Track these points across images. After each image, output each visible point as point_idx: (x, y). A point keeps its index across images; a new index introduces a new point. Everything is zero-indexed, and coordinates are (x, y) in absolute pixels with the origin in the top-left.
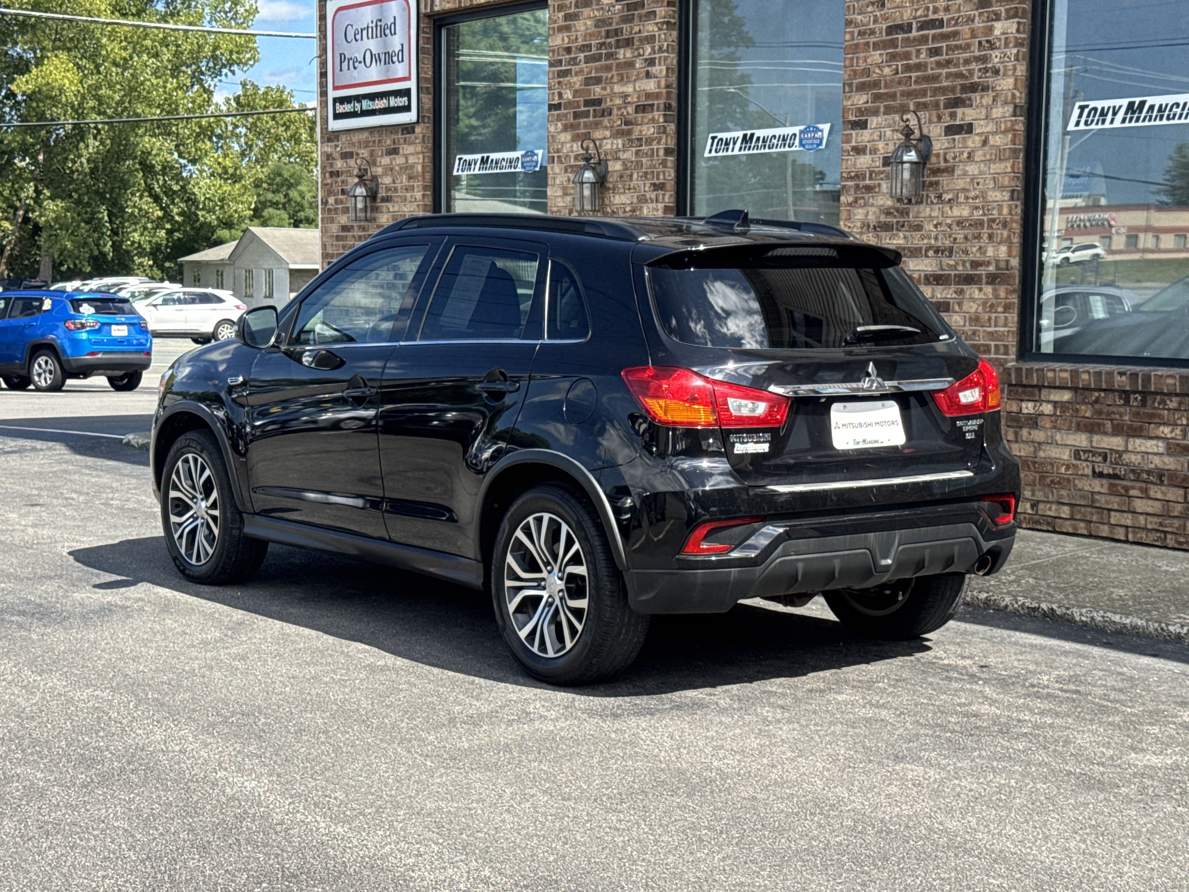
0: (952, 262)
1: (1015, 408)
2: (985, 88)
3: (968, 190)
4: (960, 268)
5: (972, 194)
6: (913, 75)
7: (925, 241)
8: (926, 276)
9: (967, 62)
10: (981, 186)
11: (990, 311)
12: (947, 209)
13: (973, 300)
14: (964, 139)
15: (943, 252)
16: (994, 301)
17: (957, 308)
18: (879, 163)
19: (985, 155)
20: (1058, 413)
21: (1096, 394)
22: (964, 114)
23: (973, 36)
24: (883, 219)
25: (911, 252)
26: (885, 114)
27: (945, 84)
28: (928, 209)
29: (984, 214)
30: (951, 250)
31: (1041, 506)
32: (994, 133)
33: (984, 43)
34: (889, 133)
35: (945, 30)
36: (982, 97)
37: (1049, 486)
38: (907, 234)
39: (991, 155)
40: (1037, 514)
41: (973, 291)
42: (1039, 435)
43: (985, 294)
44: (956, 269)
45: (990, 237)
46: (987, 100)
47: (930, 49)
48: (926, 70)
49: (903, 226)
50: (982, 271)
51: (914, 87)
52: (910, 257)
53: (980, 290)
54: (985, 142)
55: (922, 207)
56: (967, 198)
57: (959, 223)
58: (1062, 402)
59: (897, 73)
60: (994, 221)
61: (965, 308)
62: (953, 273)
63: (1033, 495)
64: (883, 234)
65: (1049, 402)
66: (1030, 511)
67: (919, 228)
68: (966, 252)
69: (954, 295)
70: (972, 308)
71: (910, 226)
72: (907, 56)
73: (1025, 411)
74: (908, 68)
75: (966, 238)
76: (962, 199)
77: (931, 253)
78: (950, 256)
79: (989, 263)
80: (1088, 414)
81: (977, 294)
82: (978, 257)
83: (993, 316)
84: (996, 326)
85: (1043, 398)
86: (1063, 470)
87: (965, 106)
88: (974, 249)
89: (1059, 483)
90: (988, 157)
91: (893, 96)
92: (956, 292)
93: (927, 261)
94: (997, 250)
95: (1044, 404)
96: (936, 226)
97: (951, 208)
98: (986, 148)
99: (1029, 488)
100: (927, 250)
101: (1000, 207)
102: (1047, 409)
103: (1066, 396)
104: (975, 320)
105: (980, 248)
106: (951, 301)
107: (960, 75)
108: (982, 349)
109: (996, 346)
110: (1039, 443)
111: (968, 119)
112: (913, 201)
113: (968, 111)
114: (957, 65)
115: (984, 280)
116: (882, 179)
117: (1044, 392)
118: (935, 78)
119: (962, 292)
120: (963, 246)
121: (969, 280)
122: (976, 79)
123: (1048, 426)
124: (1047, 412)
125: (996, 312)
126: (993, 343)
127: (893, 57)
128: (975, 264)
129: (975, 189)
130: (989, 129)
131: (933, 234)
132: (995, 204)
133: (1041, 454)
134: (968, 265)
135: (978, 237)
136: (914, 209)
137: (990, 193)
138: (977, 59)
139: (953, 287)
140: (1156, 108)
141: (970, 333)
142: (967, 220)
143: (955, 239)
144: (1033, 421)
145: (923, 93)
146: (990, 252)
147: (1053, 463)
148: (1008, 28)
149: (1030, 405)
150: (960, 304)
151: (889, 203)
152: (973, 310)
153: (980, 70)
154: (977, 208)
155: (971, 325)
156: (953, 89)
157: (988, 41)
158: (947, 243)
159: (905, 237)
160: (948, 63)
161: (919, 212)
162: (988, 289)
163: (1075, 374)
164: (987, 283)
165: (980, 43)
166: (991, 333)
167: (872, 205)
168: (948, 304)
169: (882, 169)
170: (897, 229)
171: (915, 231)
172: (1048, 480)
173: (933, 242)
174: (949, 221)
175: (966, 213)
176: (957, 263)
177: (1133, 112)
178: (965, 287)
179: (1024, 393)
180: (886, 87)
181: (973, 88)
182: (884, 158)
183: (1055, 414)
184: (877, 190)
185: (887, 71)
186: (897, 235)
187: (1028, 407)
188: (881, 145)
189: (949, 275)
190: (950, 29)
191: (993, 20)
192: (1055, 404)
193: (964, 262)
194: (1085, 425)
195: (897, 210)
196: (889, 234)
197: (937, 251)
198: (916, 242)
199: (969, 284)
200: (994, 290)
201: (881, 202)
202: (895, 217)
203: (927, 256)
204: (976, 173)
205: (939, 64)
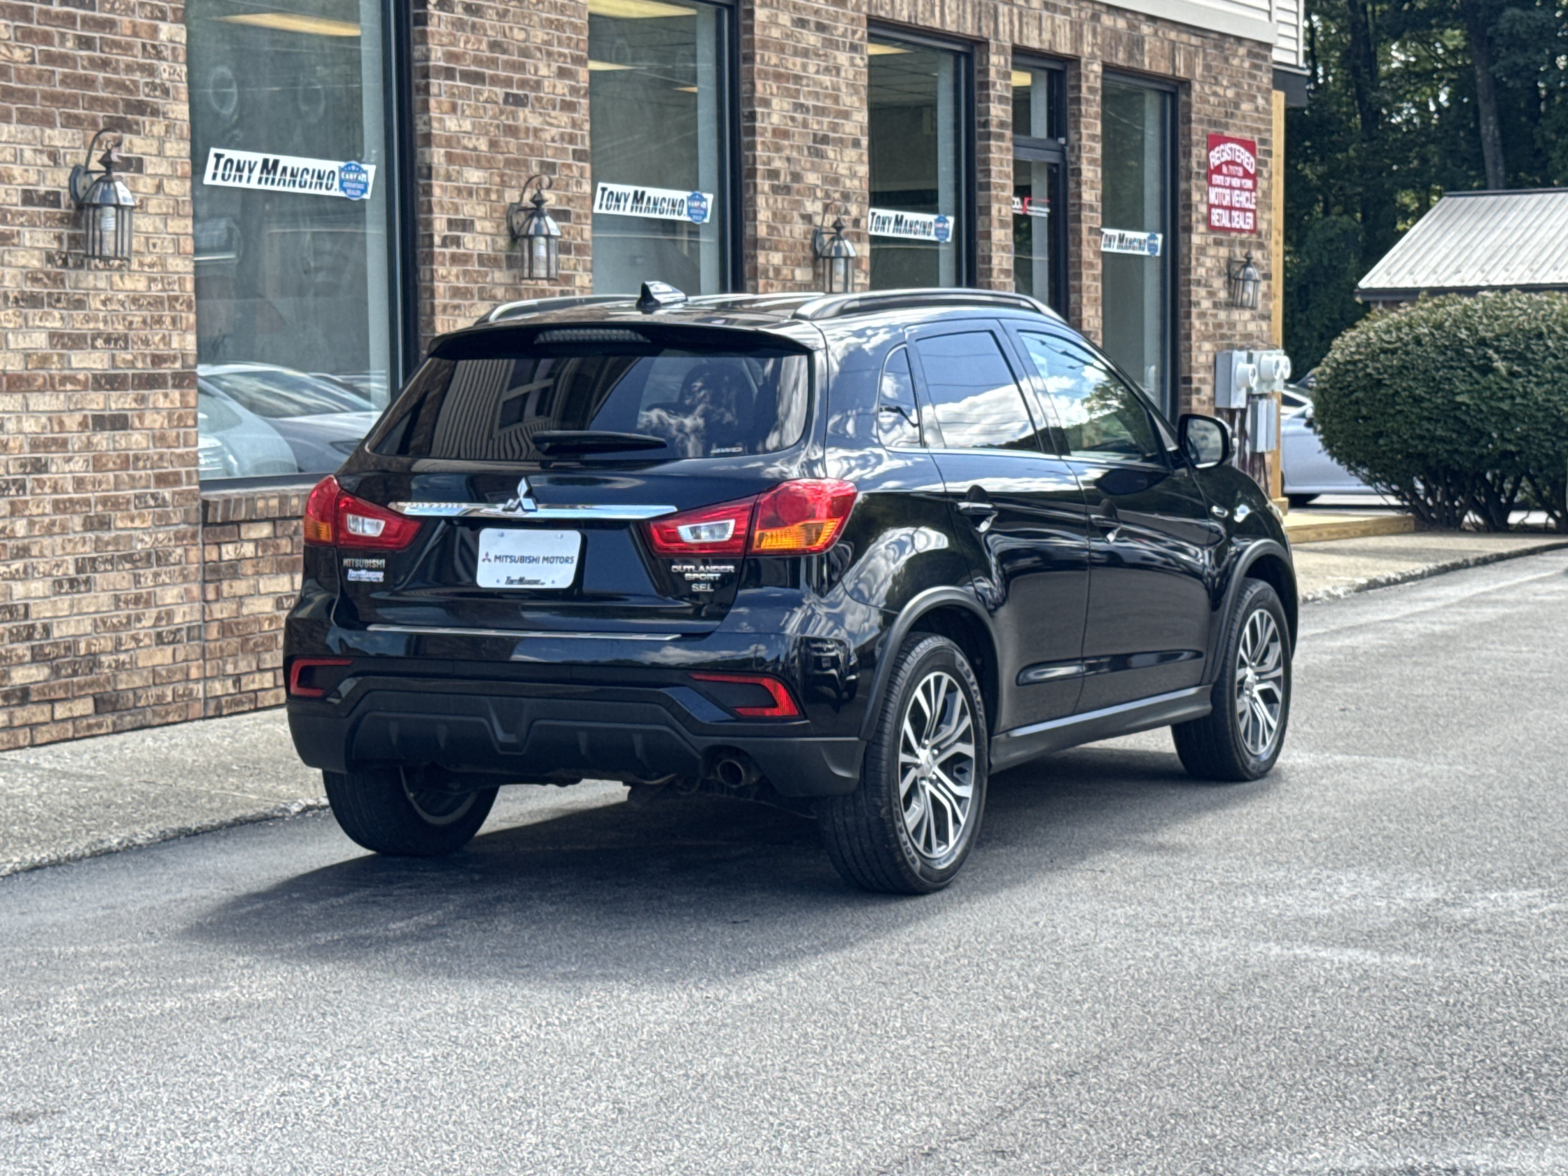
0: (129, 357)
1: (215, 556)
2: (155, 112)
3: (142, 253)
4: (139, 365)
5: (148, 260)
6: (59, 70)
7: (91, 325)
8: (95, 377)
9: (129, 68)
10: (157, 250)
11: (178, 426)
12: (116, 278)
13: (157, 410)
14: (133, 179)
15: (116, 341)
16: (182, 411)
17: (137, 423)
18: (16, 198)
19: (160, 206)
20: (260, 554)
21: (295, 523)
22: (131, 142)
23: (135, 34)
24: (29, 288)
25: (73, 341)
26: (19, 121)
27: (101, 94)
28: (91, 277)
29: (164, 290)
30: (126, 338)
31: (244, 680)
32: (170, 177)
33: (149, 48)
34: (28, 154)
35: (97, 14)
36: (152, 124)
37: (252, 651)
38: (64, 312)
39: (168, 207)
40: (240, 692)
41: (157, 397)
42: (241, 587)
43: (172, 402)
44: (135, 368)
45: (174, 321)
46: (159, 129)
47: (79, 38)
48: (75, 67)
49: (58, 300)
50: (166, 369)
51: (59, 89)
52: (71, 348)
53: (166, 396)
54: (159, 188)
55: (82, 273)
56: (141, 264)
57: (135, 301)
58: (261, 539)
59: (33, 62)
60: (176, 299)
61: (147, 423)
62: (130, 372)
63: (235, 667)
64: (30, 312)
65: (249, 540)
66: (232, 690)
67: (80, 304)
68: (146, 342)
69: (134, 405)
70: (155, 421)
71: (68, 301)
72: (47, 39)
73: (226, 557)
74: (49, 58)
75: (144, 322)
76: (135, 266)
77: (99, 343)
78: (126, 348)
79: (174, 359)
80: (289, 550)
81: (162, 403)
82: (162, 350)
83: (182, 431)
84: (185, 445)
85: (243, 536)
86: (266, 627)
87: (130, 130)
88: (157, 339)
89: (263, 644)
90: (164, 210)
91: (30, 96)
92: (136, 400)
93: (96, 355)
94: (184, 340)
95: (246, 544)
96: (104, 303)
97: (122, 277)
98: (161, 196)
99: (230, 660)
100: (94, 339)
101: (181, 281)
102: (249, 549)
103: (265, 530)
104: (160, 439)
105: (164, 337)
106: (129, 413)
107: (121, 86)
108: (171, 478)
109: (188, 474)
110: (241, 597)
111: (137, 152)
112: (71, 262)
113: (137, 141)
114: (115, 71)
115: (170, 383)
116: (22, 225)
117: (244, 528)
118: (88, 83)
119: (142, 400)
120: (142, 333)
121: (152, 382)
122: (142, 97)
123: (250, 572)
124: (249, 555)
125: (186, 426)
126: (183, 470)
127: (27, 35)
128: (158, 360)
129: (150, 253)
130: (161, 171)
131: (101, 315)
132: (176, 277)
133: (245, 611)
134: (149, 360)
135: (159, 321)
136: (71, 275)
137: (170, 260)
138: (142, 68)
139: (132, 394)
140: (289, 172)
141: (156, 458)
142: (144, 297)
143: (131, 323)
144: (233, 570)
145: (72, 101)
146: (175, 344)
147: (256, 619)
148: (177, 34)
149: (230, 547)
150: (141, 418)
151: (35, 263)
152: (157, 425)
153: (147, 84)
154: (155, 280)
155: (155, 447)
156: (114, 105)
157: (154, 47)
158: (120, 328)
159: (62, 318)
160: (104, 64)
161: (77, 281)
162: (176, 394)
163: (284, 499)
164: (175, 386)
165: (144, 46)
166: (181, 456)
167: (10, 265)
168: (126, 417)
169: (21, 209)
170: (50, 305)
171: (76, 308)
172: (251, 643)
173: (101, 326)
174: (121, 296)
175: (141, 285)
176: (135, 358)
177: (268, 173)
178: (146, 392)
179: (223, 533)
180: (20, 80)
181: (141, 108)
182: (25, 191)
183: (256, 557)
184: (16, 241)
185: (18, 54)
186: (50, 314)
187: (229, 552)
188: (17, 170)
189: (126, 375)
190: (105, 15)
191: (157, 18)
192: (256, 541)
193: (144, 356)
194: (287, 565)
195: (48, 275)
196: (39, 312)
197: (107, 341)
198: (78, 326)
199: (152, 387)
200: (182, 395)
201: (22, 262)
202: (45, 286)
203: (94, 347)
204: (151, 229)
205: (93, 63)
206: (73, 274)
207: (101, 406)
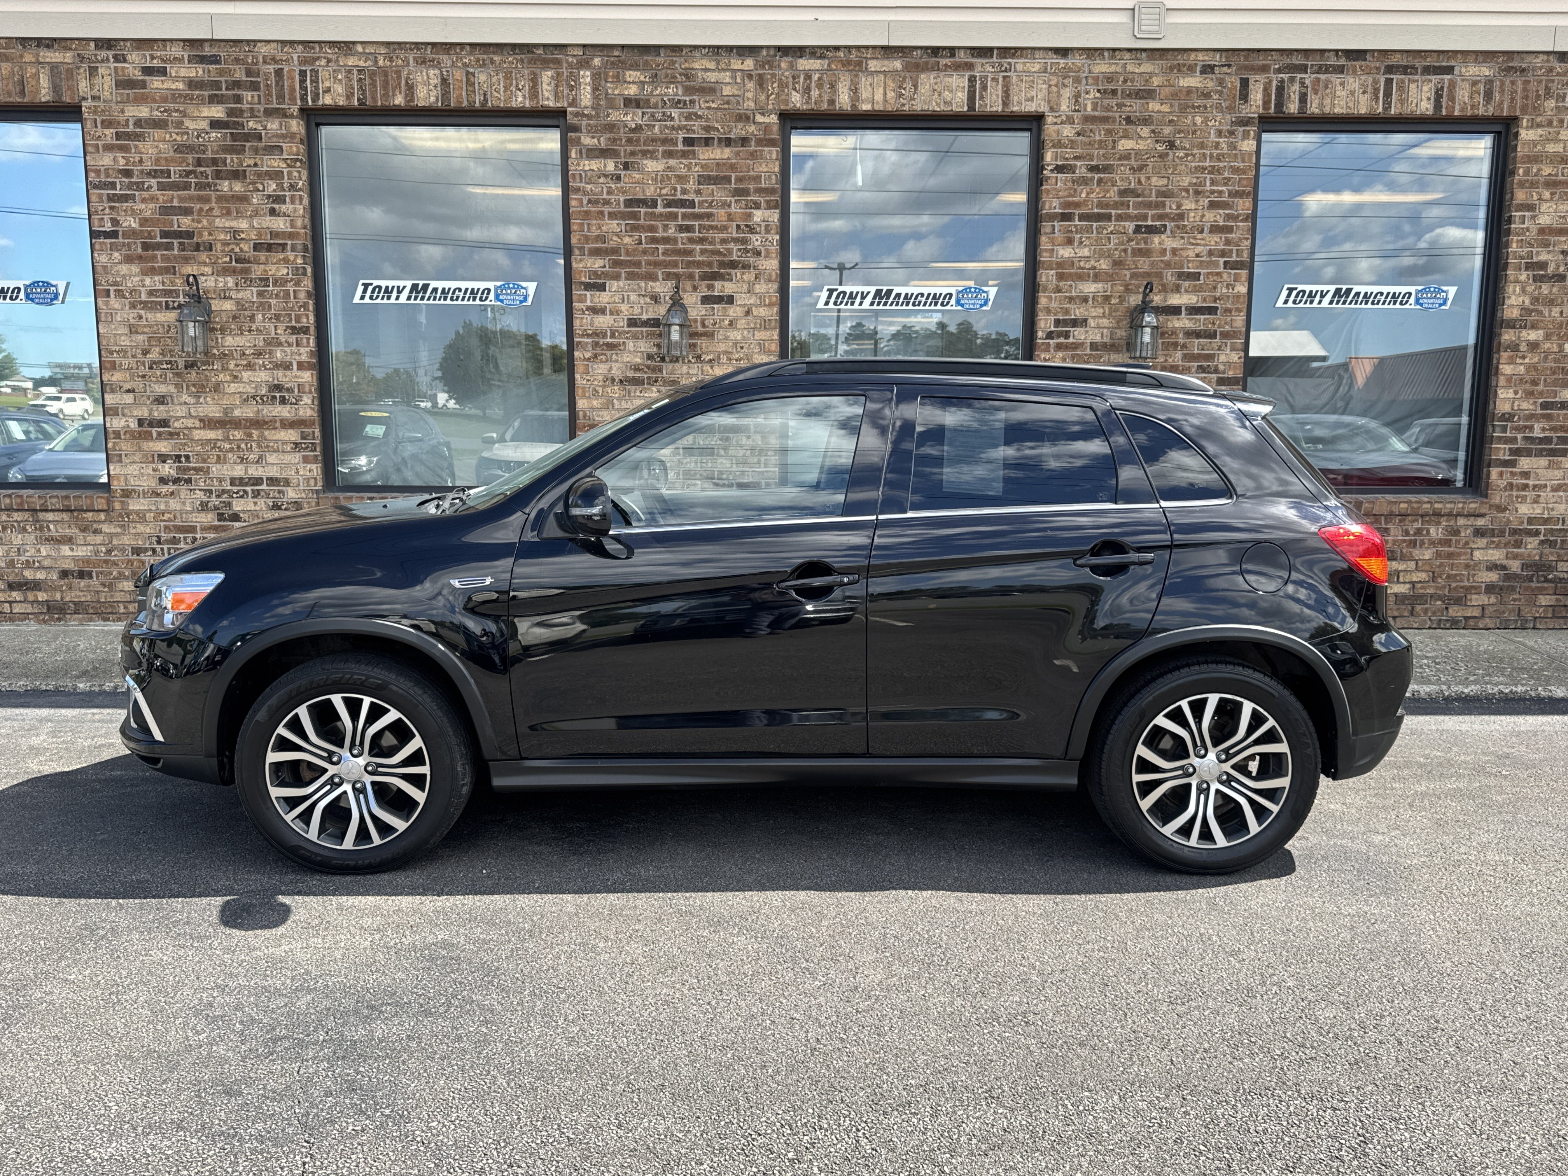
2: (746, 266)
3: (731, 353)
5: (735, 356)
6: (661, 247)
9: (724, 241)
10: (745, 350)
14: (724, 308)
18: (623, 324)
19: (748, 324)
22: (723, 286)
23: (730, 220)
24: (630, 374)
26: (626, 279)
27: (698, 258)
28: (685, 367)
32: (756, 306)
33: (742, 227)
34: (634, 298)
35: (696, 210)
36: (743, 274)
38: (661, 388)
39: (756, 324)
46: (749, 276)
47: (680, 226)
48: (676, 244)
49: (656, 381)
51: (661, 258)
54: (748, 313)
56: (730, 359)
59: (640, 243)
64: (632, 388)
72: (652, 229)
74: (654, 240)
76: (724, 360)
87: (723, 279)
90: (752, 326)
91: (637, 264)
97: (712, 367)
98: (750, 318)
107: (716, 252)
111: (728, 292)
113: (727, 284)
114: (711, 243)
116: (627, 338)
118: (687, 252)
122: (735, 258)
127: (635, 228)
129: (738, 352)
130: (752, 301)
136: (667, 367)
137: (756, 356)
138: (736, 240)
145: (673, 265)
148: (769, 216)
151: (638, 360)
153: (739, 250)
156: (710, 264)
157: (747, 226)
160: (702, 240)
165: (738, 227)
167: (616, 361)
169: (627, 329)
170: (649, 384)
180: (627, 255)
181: (733, 265)
182: (629, 319)
184: (622, 347)
185: (627, 240)
186: (648, 389)
188: (624, 307)
190: (703, 210)
191: (751, 207)
195: (648, 367)
196: (639, 388)
201: (627, 359)
202: (646, 373)
204: (739, 338)
205: (691, 241)
206: (670, 366)
207: (691, 442)
